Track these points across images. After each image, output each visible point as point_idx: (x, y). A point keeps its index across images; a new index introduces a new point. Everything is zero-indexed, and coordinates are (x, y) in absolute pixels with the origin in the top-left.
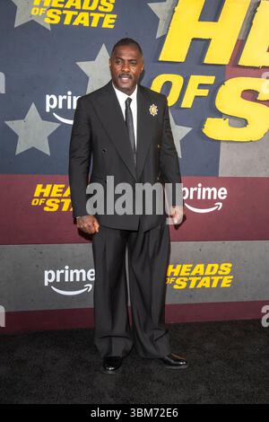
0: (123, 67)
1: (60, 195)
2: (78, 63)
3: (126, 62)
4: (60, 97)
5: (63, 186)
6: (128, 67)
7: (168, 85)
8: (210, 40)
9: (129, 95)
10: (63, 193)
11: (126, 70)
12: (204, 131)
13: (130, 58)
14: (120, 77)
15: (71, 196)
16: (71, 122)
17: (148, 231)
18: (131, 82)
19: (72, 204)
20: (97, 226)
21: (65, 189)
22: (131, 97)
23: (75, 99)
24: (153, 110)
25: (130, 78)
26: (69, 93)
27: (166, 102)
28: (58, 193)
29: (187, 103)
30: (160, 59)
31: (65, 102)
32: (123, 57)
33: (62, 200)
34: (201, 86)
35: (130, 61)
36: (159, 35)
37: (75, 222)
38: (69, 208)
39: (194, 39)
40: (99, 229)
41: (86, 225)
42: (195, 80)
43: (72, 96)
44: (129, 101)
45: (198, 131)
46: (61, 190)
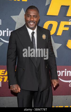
0: (31, 18)
1: (3, 75)
2: (11, 16)
3: (32, 16)
4: (3, 31)
5: (4, 70)
6: (33, 19)
7: (51, 26)
8: (69, 6)
9: (33, 30)
10: (4, 73)
11: (32, 20)
12: (67, 45)
13: (34, 15)
14: (29, 22)
15: (8, 75)
16: (8, 42)
17: (43, 91)
18: (34, 25)
19: (8, 79)
20: (19, 89)
21: (5, 72)
22: (34, 31)
23: (10, 32)
24: (44, 37)
25: (34, 23)
26: (8, 29)
27: (50, 33)
28: (2, 73)
29: (60, 33)
30: (47, 14)
31: (6, 33)
32: (31, 14)
33: (4, 77)
34: (65, 26)
35: (34, 16)
36: (47, 4)
37: (10, 88)
38: (7, 81)
39: (62, 6)
40: (20, 90)
41: (14, 89)
42: (63, 23)
43: (9, 30)
44: (33, 33)
45: (65, 45)
46: (4, 72)
